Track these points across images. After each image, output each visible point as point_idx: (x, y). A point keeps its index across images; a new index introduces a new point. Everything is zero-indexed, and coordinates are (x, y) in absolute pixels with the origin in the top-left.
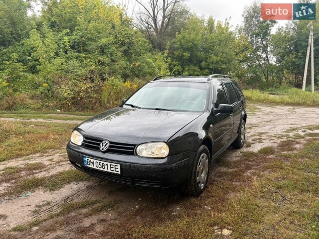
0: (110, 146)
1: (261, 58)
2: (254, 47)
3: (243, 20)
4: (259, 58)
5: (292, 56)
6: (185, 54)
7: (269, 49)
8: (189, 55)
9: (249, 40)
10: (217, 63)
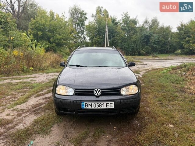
0: (102, 92)
1: (81, 38)
2: (77, 31)
3: (69, 15)
4: (80, 37)
5: (98, 37)
6: (39, 33)
7: (85, 33)
8: (42, 34)
9: (74, 27)
10: (60, 39)
